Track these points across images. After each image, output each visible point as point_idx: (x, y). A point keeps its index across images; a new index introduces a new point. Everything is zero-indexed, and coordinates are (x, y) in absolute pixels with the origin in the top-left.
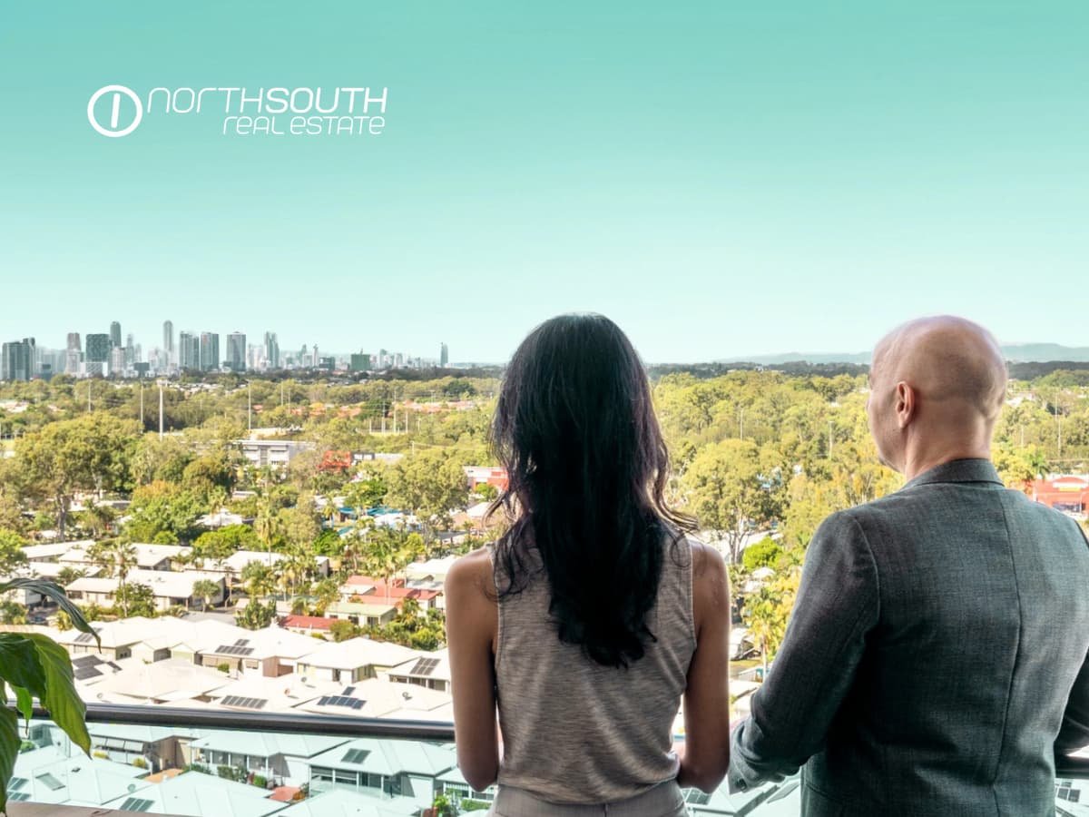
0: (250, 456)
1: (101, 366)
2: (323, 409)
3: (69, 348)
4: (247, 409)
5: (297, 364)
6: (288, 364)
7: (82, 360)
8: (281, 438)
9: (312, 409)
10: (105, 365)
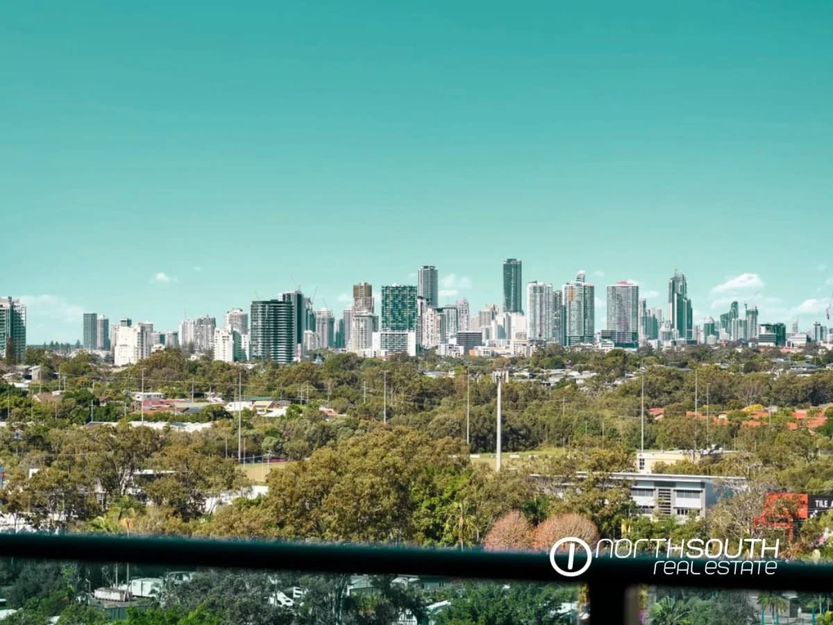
0: (640, 500)
1: (404, 339)
2: (765, 415)
3: (354, 309)
4: (639, 414)
5: (723, 335)
6: (707, 334)
7: (375, 329)
8: (691, 470)
9: (745, 415)
10: (411, 337)
